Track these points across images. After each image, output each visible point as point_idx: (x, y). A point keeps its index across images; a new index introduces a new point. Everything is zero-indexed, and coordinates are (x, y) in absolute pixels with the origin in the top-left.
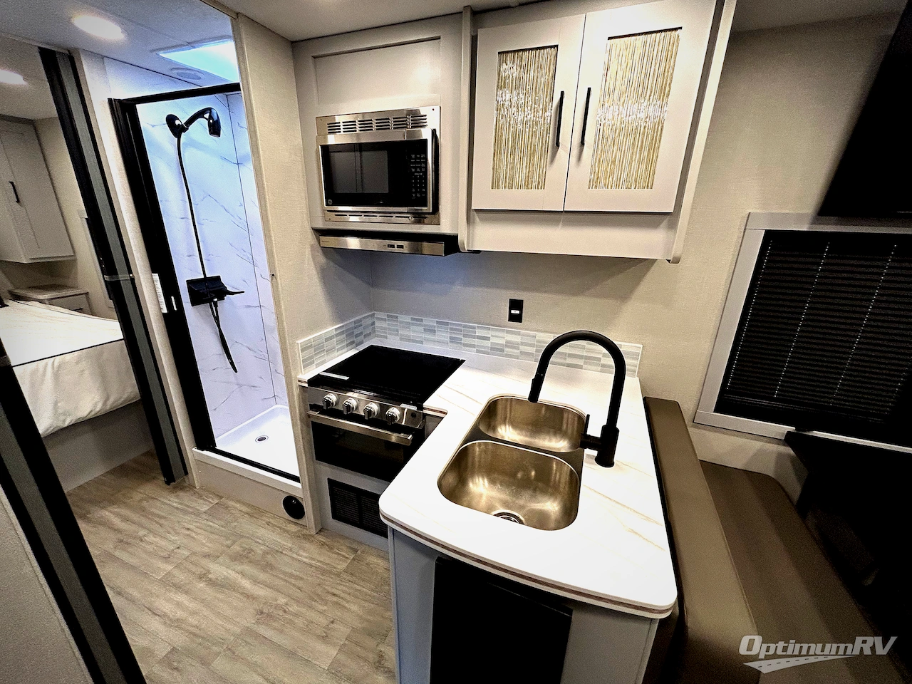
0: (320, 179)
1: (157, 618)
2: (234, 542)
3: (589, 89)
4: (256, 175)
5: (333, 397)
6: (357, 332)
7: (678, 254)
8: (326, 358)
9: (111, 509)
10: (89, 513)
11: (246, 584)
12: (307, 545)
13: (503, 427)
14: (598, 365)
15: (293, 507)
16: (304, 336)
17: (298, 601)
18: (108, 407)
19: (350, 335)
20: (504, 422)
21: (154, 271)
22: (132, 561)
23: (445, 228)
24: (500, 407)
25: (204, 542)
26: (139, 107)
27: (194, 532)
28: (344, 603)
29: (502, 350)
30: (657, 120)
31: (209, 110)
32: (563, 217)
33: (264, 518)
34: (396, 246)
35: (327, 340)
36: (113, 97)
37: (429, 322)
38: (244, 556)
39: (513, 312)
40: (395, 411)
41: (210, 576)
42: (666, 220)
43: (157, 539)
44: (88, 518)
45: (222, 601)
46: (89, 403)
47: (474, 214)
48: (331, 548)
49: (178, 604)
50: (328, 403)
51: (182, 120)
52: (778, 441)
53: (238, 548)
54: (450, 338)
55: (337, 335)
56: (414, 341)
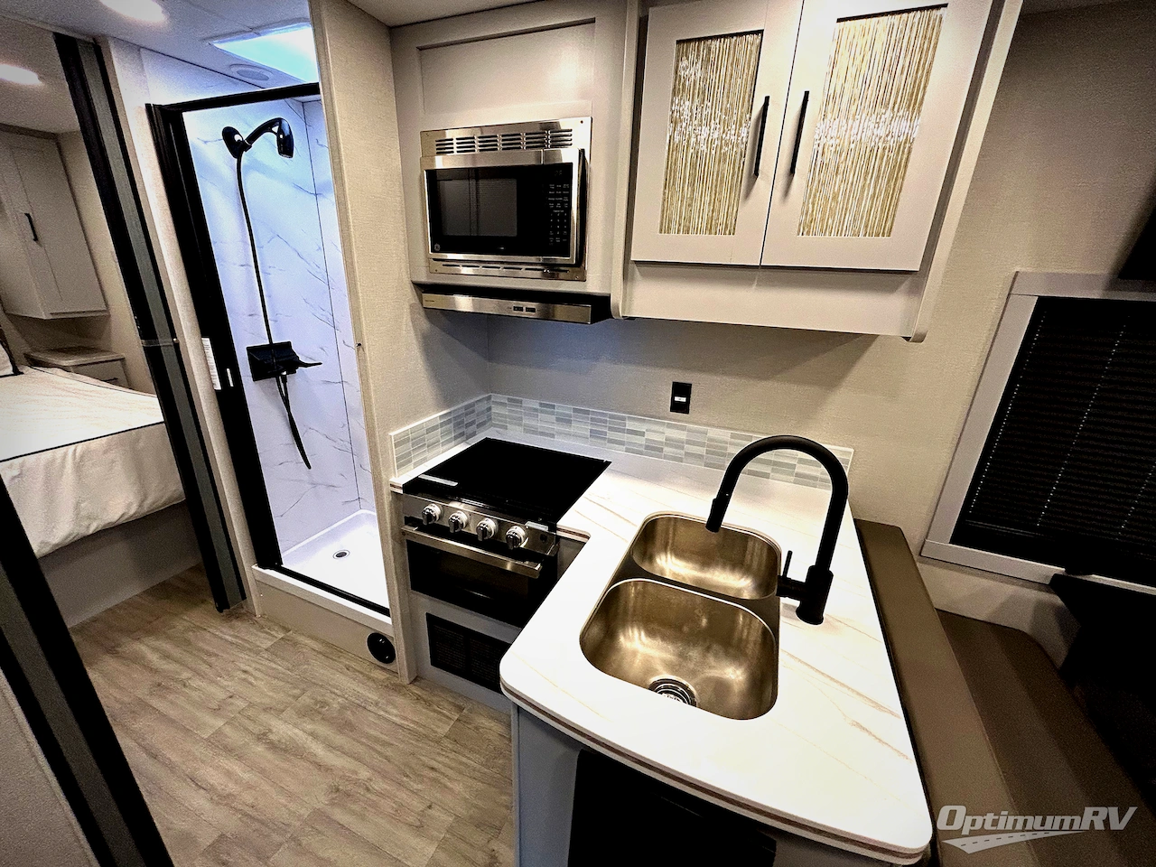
0: (424, 215)
1: (202, 791)
2: (304, 691)
3: (807, 94)
4: (339, 211)
5: (435, 509)
6: (468, 420)
7: (922, 331)
8: (427, 455)
9: (146, 640)
10: (119, 645)
11: (318, 750)
12: (399, 700)
13: (663, 557)
14: (791, 474)
15: (380, 647)
16: (398, 427)
17: (384, 775)
18: (145, 509)
19: (459, 425)
20: (665, 551)
21: (204, 334)
22: (172, 713)
23: (593, 286)
24: (660, 528)
25: (264, 689)
26: (186, 115)
27: (252, 675)
28: (445, 781)
29: (661, 450)
30: (902, 139)
31: (279, 121)
32: (760, 273)
33: (343, 660)
34: (524, 308)
35: (429, 431)
36: (152, 102)
37: (564, 409)
38: (314, 711)
39: (677, 399)
40: (518, 531)
41: (271, 737)
42: (909, 280)
43: (203, 684)
44: (117, 652)
45: (286, 771)
46: (120, 504)
47: (633, 268)
48: (428, 704)
49: (229, 774)
50: (430, 516)
51: (244, 133)
52: (1040, 586)
53: (308, 700)
54: (591, 431)
55: (442, 425)
56: (542, 434)
